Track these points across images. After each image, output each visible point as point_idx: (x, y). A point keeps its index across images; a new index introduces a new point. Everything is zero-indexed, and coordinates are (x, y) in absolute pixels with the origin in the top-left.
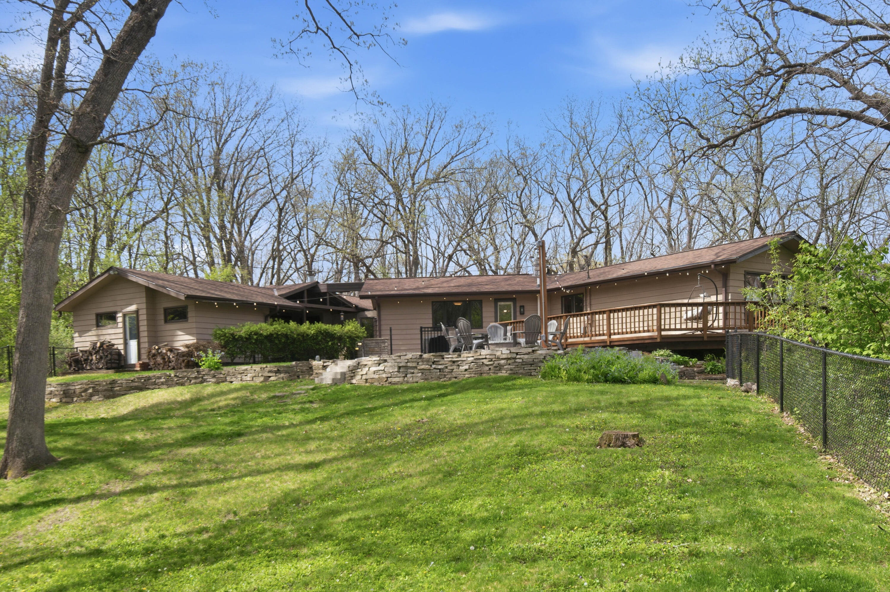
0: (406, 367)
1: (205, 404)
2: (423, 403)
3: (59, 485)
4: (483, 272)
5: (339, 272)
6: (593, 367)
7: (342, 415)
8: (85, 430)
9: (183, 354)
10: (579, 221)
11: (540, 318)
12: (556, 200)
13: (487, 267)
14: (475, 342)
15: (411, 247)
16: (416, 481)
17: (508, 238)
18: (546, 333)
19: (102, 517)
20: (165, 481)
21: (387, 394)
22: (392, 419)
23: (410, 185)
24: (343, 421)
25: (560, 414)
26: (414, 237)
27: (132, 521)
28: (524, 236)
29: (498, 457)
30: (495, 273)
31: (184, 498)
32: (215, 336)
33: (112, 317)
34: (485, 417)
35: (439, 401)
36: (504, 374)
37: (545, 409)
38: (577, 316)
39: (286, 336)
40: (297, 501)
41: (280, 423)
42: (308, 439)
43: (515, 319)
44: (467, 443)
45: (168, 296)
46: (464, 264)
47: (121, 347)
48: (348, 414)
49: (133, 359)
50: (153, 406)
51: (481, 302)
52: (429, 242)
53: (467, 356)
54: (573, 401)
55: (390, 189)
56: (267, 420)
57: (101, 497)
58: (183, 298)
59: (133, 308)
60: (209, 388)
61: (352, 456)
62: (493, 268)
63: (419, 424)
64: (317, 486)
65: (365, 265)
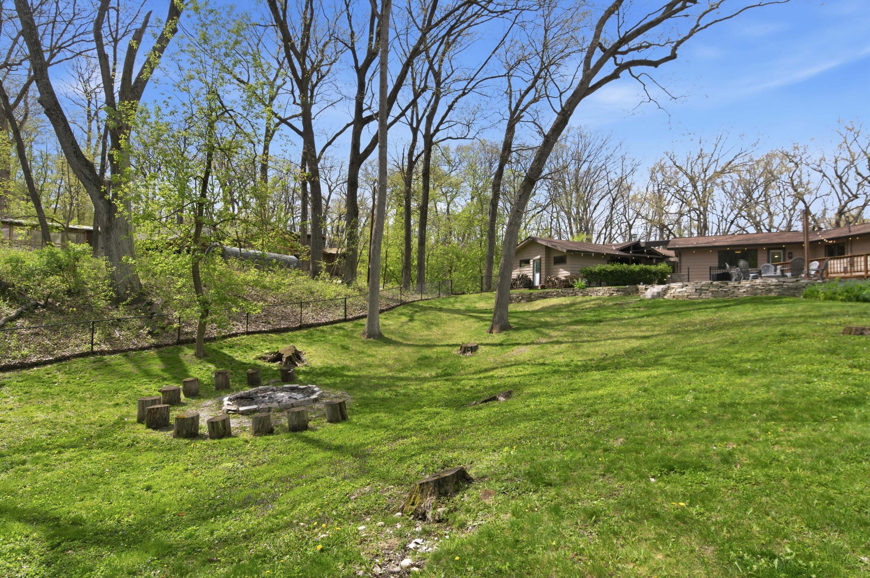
0: (701, 289)
1: (578, 306)
2: (713, 310)
3: (517, 337)
4: (759, 231)
5: (649, 234)
6: (847, 292)
7: (660, 314)
8: (521, 315)
9: (563, 281)
10: (846, 190)
11: (803, 260)
12: (824, 175)
13: (762, 227)
14: (751, 275)
15: (702, 216)
16: (712, 346)
17: (781, 207)
18: (808, 269)
19: (540, 352)
20: (566, 339)
21: (687, 305)
22: (693, 317)
23: (702, 176)
24: (661, 317)
25: (815, 317)
26: (705, 209)
27: (555, 354)
28: (795, 204)
29: (767, 336)
30: (769, 231)
31: (578, 347)
32: (581, 272)
33: (527, 262)
34: (758, 318)
35: (725, 309)
36: (773, 294)
37: (803, 314)
38: (837, 258)
39: (621, 272)
40: (641, 351)
41: (623, 317)
42: (640, 325)
43: (784, 260)
44: (744, 330)
45: (558, 251)
46: (743, 226)
47: (531, 277)
48: (664, 314)
49: (537, 283)
50: (551, 306)
51: (756, 251)
52: (714, 212)
53: (746, 284)
54: (826, 311)
55: (687, 180)
56: (614, 315)
57: (537, 344)
58: (565, 251)
59: (538, 257)
60: (579, 299)
61: (669, 334)
62: (768, 228)
63: (711, 320)
64: (650, 346)
65: (668, 229)
